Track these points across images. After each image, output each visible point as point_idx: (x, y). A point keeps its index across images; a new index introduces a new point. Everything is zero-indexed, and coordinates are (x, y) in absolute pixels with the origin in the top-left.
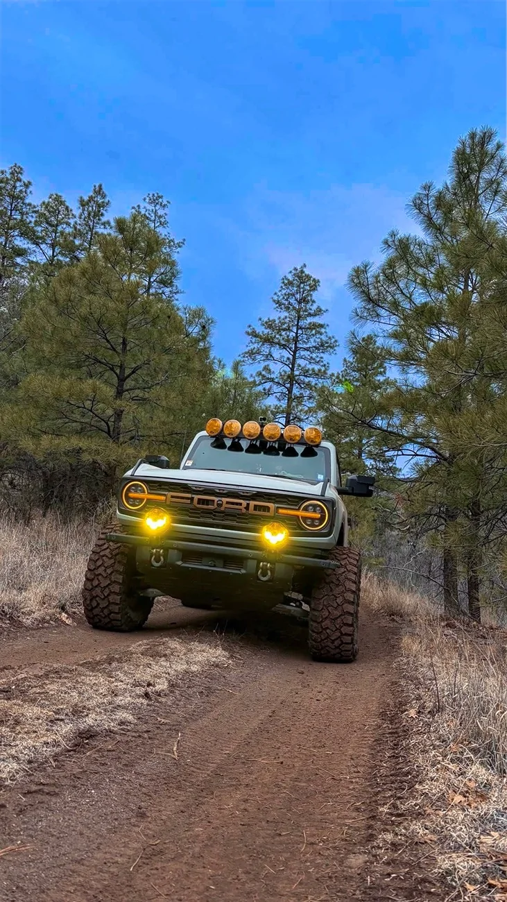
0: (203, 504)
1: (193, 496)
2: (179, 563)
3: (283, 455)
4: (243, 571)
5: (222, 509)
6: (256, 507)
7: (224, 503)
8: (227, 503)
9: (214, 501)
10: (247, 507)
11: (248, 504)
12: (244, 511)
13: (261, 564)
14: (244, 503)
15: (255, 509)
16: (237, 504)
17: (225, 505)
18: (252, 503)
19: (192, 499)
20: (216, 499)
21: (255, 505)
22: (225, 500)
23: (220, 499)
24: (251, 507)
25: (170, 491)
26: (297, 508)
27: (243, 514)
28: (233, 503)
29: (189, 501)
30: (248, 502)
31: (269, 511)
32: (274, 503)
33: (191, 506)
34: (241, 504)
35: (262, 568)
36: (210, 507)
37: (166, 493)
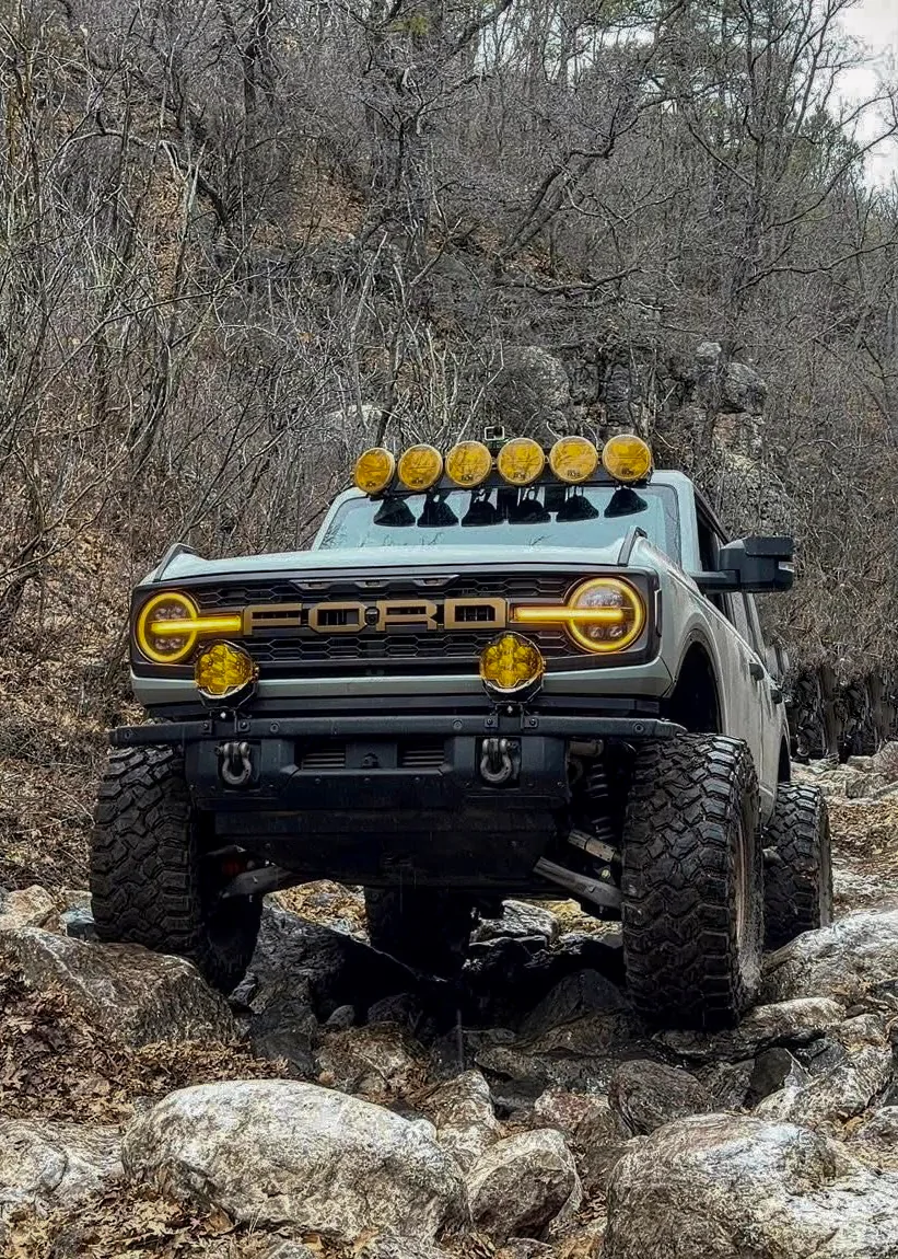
0: (333, 622)
1: (306, 606)
2: (290, 770)
3: (559, 519)
4: (446, 768)
5: (380, 627)
6: (461, 613)
7: (383, 611)
8: (390, 611)
9: (357, 610)
10: (439, 617)
11: (441, 609)
12: (432, 625)
13: (485, 743)
14: (431, 607)
15: (459, 618)
16: (414, 610)
17: (384, 618)
18: (451, 604)
19: (304, 614)
20: (362, 606)
21: (457, 608)
22: (382, 605)
23: (371, 604)
24: (450, 613)
25: (248, 603)
26: (562, 601)
27: (433, 634)
28: (403, 611)
29: (297, 621)
30: (440, 602)
31: (492, 618)
32: (502, 596)
33: (304, 631)
34: (423, 610)
35: (489, 753)
36: (350, 627)
37: (241, 608)
